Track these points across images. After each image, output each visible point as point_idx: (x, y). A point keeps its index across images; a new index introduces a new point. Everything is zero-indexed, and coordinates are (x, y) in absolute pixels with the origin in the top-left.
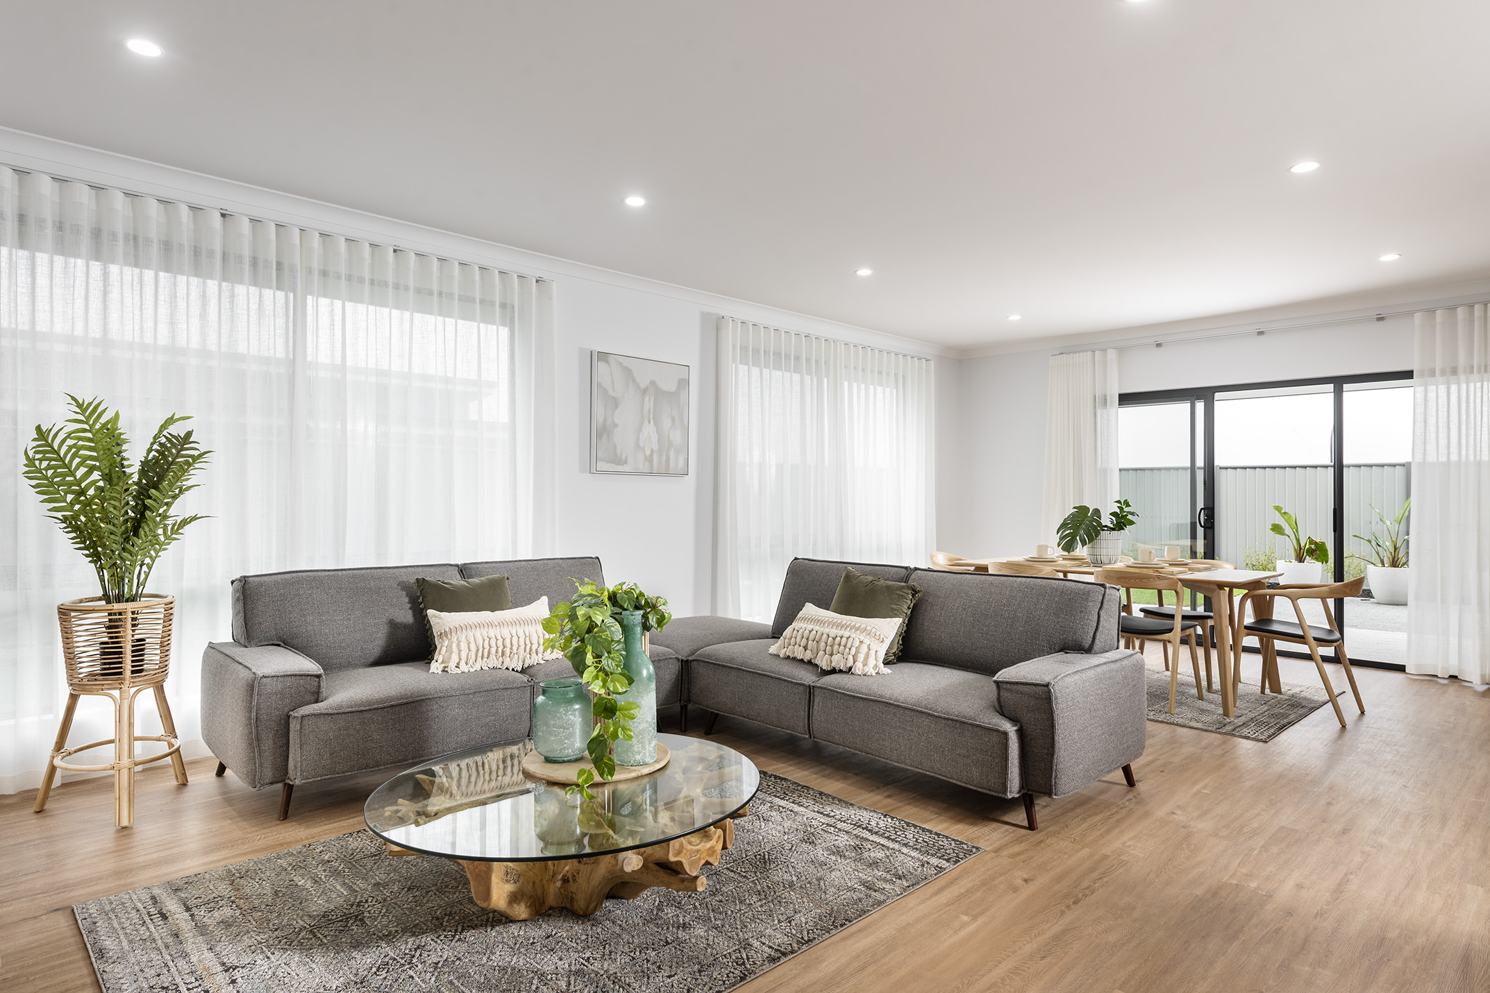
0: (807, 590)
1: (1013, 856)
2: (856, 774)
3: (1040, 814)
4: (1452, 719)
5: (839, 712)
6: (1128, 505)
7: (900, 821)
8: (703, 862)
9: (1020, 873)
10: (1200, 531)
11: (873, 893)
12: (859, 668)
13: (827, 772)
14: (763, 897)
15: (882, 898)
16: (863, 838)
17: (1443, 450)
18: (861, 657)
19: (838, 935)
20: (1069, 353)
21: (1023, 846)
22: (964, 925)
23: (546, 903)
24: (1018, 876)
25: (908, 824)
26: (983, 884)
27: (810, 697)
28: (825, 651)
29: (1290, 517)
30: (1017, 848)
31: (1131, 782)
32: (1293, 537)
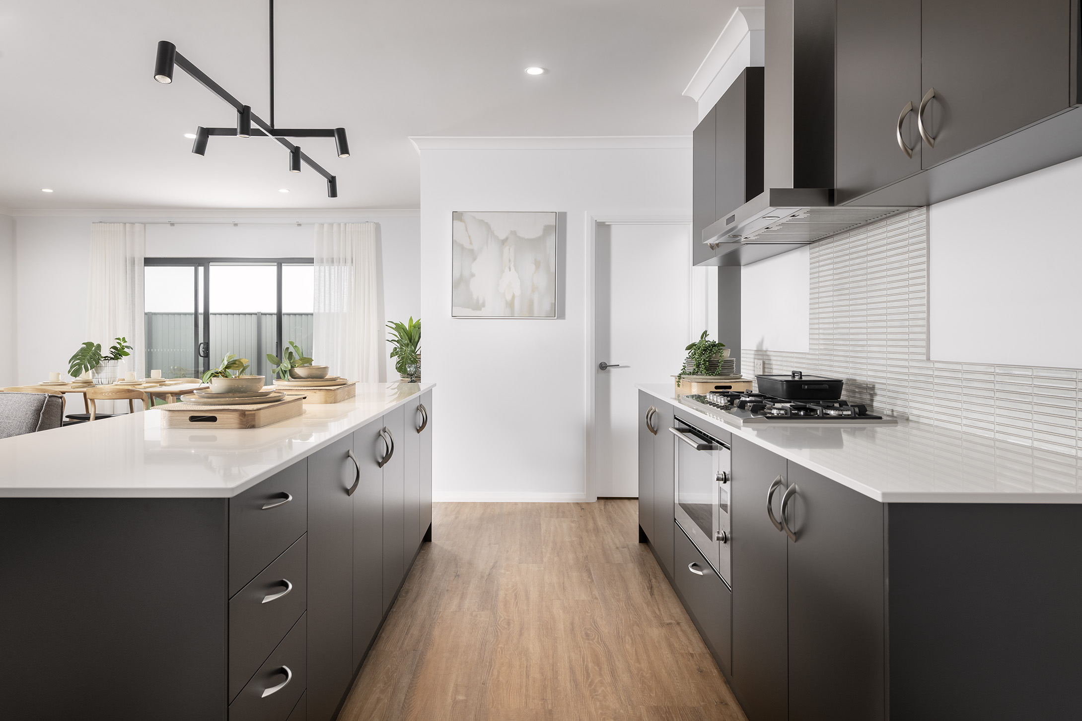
6: (125, 341)
10: (201, 359)
17: (327, 306)
29: (299, 349)
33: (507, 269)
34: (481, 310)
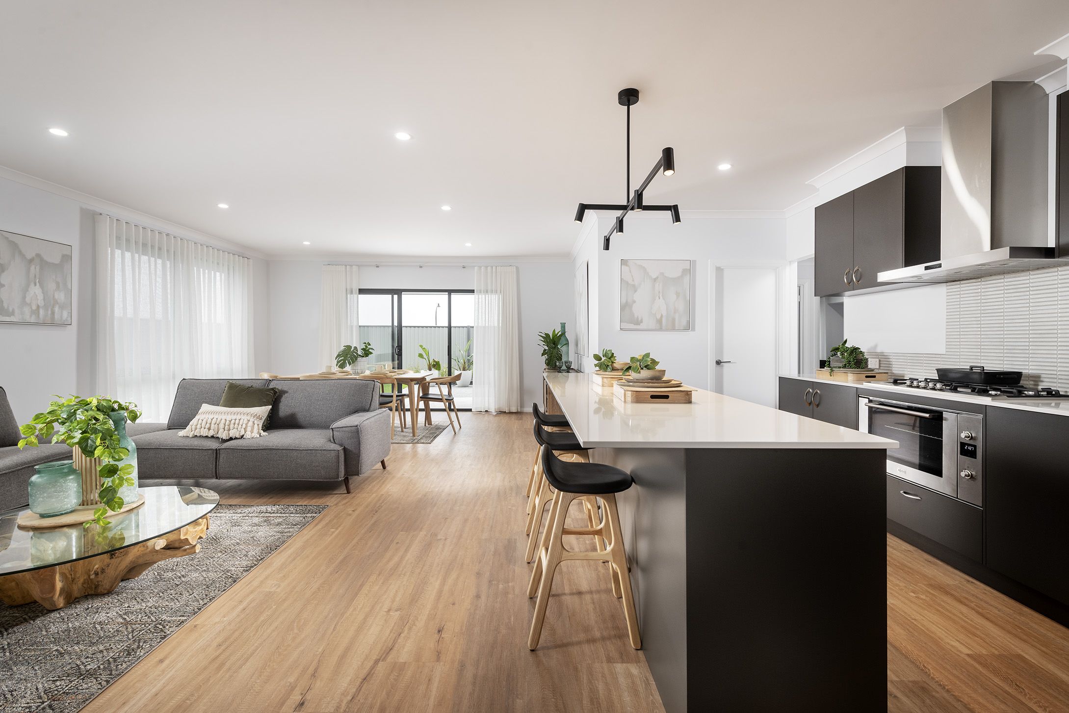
0: (197, 397)
1: (344, 504)
2: (246, 493)
3: (353, 485)
4: (487, 425)
5: (239, 460)
6: (370, 345)
7: (283, 506)
8: (198, 537)
9: (350, 509)
10: (396, 356)
11: (285, 534)
12: (248, 435)
13: (226, 496)
14: (224, 552)
15: (290, 534)
16: (267, 516)
17: (484, 322)
18: (249, 429)
19: (275, 553)
20: (333, 265)
21: (347, 500)
22: (333, 532)
23: (72, 595)
24: (350, 510)
25: (288, 506)
26: (335, 517)
27: (217, 455)
28: (224, 429)
29: (426, 350)
30: (345, 501)
31: (384, 467)
32: (427, 359)
33: (657, 298)
34: (640, 325)
